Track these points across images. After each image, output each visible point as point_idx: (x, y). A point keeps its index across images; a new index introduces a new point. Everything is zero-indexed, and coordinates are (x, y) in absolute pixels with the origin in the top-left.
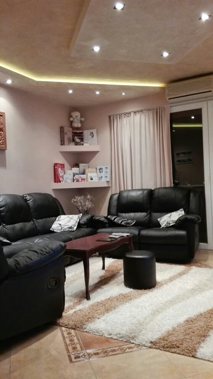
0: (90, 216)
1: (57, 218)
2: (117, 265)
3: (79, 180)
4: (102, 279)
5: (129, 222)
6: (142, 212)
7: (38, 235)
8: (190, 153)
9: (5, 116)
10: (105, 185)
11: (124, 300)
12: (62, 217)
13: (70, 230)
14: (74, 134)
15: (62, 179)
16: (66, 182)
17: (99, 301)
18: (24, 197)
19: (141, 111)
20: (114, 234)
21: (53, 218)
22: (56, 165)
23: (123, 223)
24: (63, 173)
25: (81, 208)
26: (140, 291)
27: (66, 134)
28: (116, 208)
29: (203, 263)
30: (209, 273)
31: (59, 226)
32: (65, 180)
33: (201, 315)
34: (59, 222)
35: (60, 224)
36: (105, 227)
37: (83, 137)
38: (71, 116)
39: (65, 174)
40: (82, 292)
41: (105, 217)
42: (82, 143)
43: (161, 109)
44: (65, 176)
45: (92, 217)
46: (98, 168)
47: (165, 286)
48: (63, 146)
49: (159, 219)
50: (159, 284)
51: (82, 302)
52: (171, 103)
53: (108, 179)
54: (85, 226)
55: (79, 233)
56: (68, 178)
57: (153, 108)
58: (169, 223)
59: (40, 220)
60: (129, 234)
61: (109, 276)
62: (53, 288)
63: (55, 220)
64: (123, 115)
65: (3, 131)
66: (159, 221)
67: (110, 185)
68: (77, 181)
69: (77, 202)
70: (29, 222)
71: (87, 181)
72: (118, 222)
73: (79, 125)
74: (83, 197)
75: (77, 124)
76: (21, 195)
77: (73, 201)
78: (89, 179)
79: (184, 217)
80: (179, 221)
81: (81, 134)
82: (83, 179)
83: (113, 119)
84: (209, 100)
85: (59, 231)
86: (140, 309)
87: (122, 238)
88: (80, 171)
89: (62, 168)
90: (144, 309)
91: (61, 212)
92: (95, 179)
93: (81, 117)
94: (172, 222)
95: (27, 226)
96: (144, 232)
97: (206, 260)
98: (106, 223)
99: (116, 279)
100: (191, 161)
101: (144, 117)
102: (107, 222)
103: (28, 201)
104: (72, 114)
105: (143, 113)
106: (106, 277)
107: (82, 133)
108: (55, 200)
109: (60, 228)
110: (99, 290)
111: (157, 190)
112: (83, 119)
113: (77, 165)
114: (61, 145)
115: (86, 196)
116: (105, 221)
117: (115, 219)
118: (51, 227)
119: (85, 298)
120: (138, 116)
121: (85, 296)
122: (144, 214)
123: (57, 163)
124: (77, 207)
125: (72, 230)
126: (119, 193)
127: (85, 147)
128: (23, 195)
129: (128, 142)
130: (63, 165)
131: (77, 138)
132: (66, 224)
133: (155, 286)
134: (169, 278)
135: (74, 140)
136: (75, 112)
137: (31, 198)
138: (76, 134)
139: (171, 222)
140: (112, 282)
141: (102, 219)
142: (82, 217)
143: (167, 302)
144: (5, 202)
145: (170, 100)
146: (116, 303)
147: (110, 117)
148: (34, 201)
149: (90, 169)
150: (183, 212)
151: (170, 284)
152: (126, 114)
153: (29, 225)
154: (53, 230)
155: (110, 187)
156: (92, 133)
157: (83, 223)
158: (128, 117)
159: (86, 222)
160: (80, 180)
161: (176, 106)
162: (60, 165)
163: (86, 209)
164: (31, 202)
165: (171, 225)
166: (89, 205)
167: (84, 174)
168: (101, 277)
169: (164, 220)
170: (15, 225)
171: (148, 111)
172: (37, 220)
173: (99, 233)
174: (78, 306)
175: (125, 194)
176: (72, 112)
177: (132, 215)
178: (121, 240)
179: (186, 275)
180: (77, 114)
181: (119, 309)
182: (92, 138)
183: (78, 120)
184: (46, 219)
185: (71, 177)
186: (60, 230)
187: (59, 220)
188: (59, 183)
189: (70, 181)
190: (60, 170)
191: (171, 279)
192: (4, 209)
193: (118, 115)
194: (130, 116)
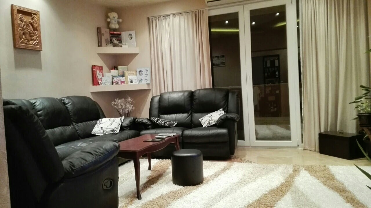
0: (132, 118)
1: (98, 122)
2: (162, 165)
3: (118, 83)
4: (150, 179)
5: (172, 123)
6: (183, 113)
7: (79, 139)
8: (223, 56)
9: (39, 15)
10: (146, 88)
11: (175, 197)
12: (104, 120)
13: (113, 133)
14: (111, 35)
15: (101, 82)
16: (105, 84)
17: (151, 200)
18: (62, 100)
19: (180, 14)
20: (160, 134)
21: (94, 121)
22: (94, 67)
23: (166, 124)
24: (102, 75)
25: (121, 111)
26: (189, 188)
27: (103, 35)
28: (157, 110)
29: (243, 158)
30: (250, 167)
31: (101, 129)
32: (104, 83)
33: (250, 205)
34: (101, 125)
35: (102, 128)
36: (148, 129)
37: (121, 38)
38: (108, 17)
39: (103, 76)
40: (132, 192)
41: (148, 119)
42: (120, 44)
43: (199, 12)
44: (103, 79)
45: (135, 119)
46: (138, 70)
47: (211, 181)
48: (101, 47)
49: (200, 120)
50: (206, 180)
51: (134, 202)
52: (210, 7)
53: (149, 82)
54: (127, 128)
55: (122, 136)
56: (107, 80)
57: (192, 11)
58: (210, 122)
59: (80, 124)
60: (176, 134)
61: (156, 175)
62: (109, 189)
63: (96, 123)
64: (162, 17)
65: (37, 31)
66: (200, 121)
67: (150, 88)
68: (116, 84)
69: (117, 105)
70: (68, 126)
71: (127, 83)
72: (161, 123)
73: (117, 27)
74: (123, 100)
75: (114, 25)
76: (59, 98)
77: (113, 104)
78: (129, 81)
79: (225, 116)
80: (220, 120)
81: (119, 36)
82: (122, 82)
83: (152, 21)
84: (245, 4)
85: (101, 135)
86: (192, 204)
87: (169, 138)
88: (119, 73)
89: (100, 70)
90: (196, 204)
91: (101, 116)
92: (135, 82)
93: (119, 18)
94: (214, 122)
95: (67, 130)
96: (188, 132)
97: (244, 156)
98: (149, 125)
99: (164, 178)
100: (224, 64)
101: (183, 20)
102: (150, 123)
103: (67, 104)
104: (109, 14)
105: (182, 16)
106: (153, 177)
107: (120, 34)
108: (95, 103)
109: (102, 131)
110: (149, 189)
111: (197, 92)
112: (121, 20)
113: (115, 68)
114: (99, 46)
115: (126, 99)
116: (148, 123)
117: (158, 120)
118: (92, 131)
119: (136, 197)
120: (177, 19)
121: (136, 196)
122: (185, 115)
123: (95, 65)
124: (117, 110)
125: (115, 133)
126: (160, 95)
127: (124, 49)
128: (61, 98)
129: (168, 45)
130: (102, 67)
131: (116, 40)
132: (108, 127)
133: (203, 182)
134: (214, 173)
135: (111, 42)
136: (112, 13)
137: (70, 101)
138: (114, 36)
139: (212, 122)
140: (161, 181)
141: (145, 121)
142: (124, 119)
143: (216, 195)
144: (42, 105)
145: (208, 3)
146: (168, 200)
147: (148, 19)
148: (73, 104)
149: (129, 72)
150: (223, 112)
151: (216, 179)
152: (165, 16)
153: (69, 129)
154: (94, 134)
155: (150, 89)
156: (130, 35)
157: (126, 125)
158: (167, 19)
159: (129, 124)
160: (120, 83)
161: (213, 9)
162: (98, 67)
163: (127, 112)
164: (69, 105)
165: (212, 124)
166: (129, 107)
167: (123, 77)
168: (148, 177)
169: (205, 120)
170: (55, 129)
171: (187, 14)
172: (77, 124)
173: (142, 135)
174: (131, 206)
175: (166, 96)
176: (109, 13)
177: (174, 116)
178: (168, 140)
179: (229, 170)
180: (114, 15)
181: (172, 206)
182: (131, 40)
183: (115, 21)
184: (86, 122)
185: (110, 79)
186: (102, 133)
187: (100, 124)
188: (98, 86)
189: (108, 84)
190: (98, 72)
191: (217, 175)
192: (42, 113)
193: (157, 17)
194: (170, 18)
